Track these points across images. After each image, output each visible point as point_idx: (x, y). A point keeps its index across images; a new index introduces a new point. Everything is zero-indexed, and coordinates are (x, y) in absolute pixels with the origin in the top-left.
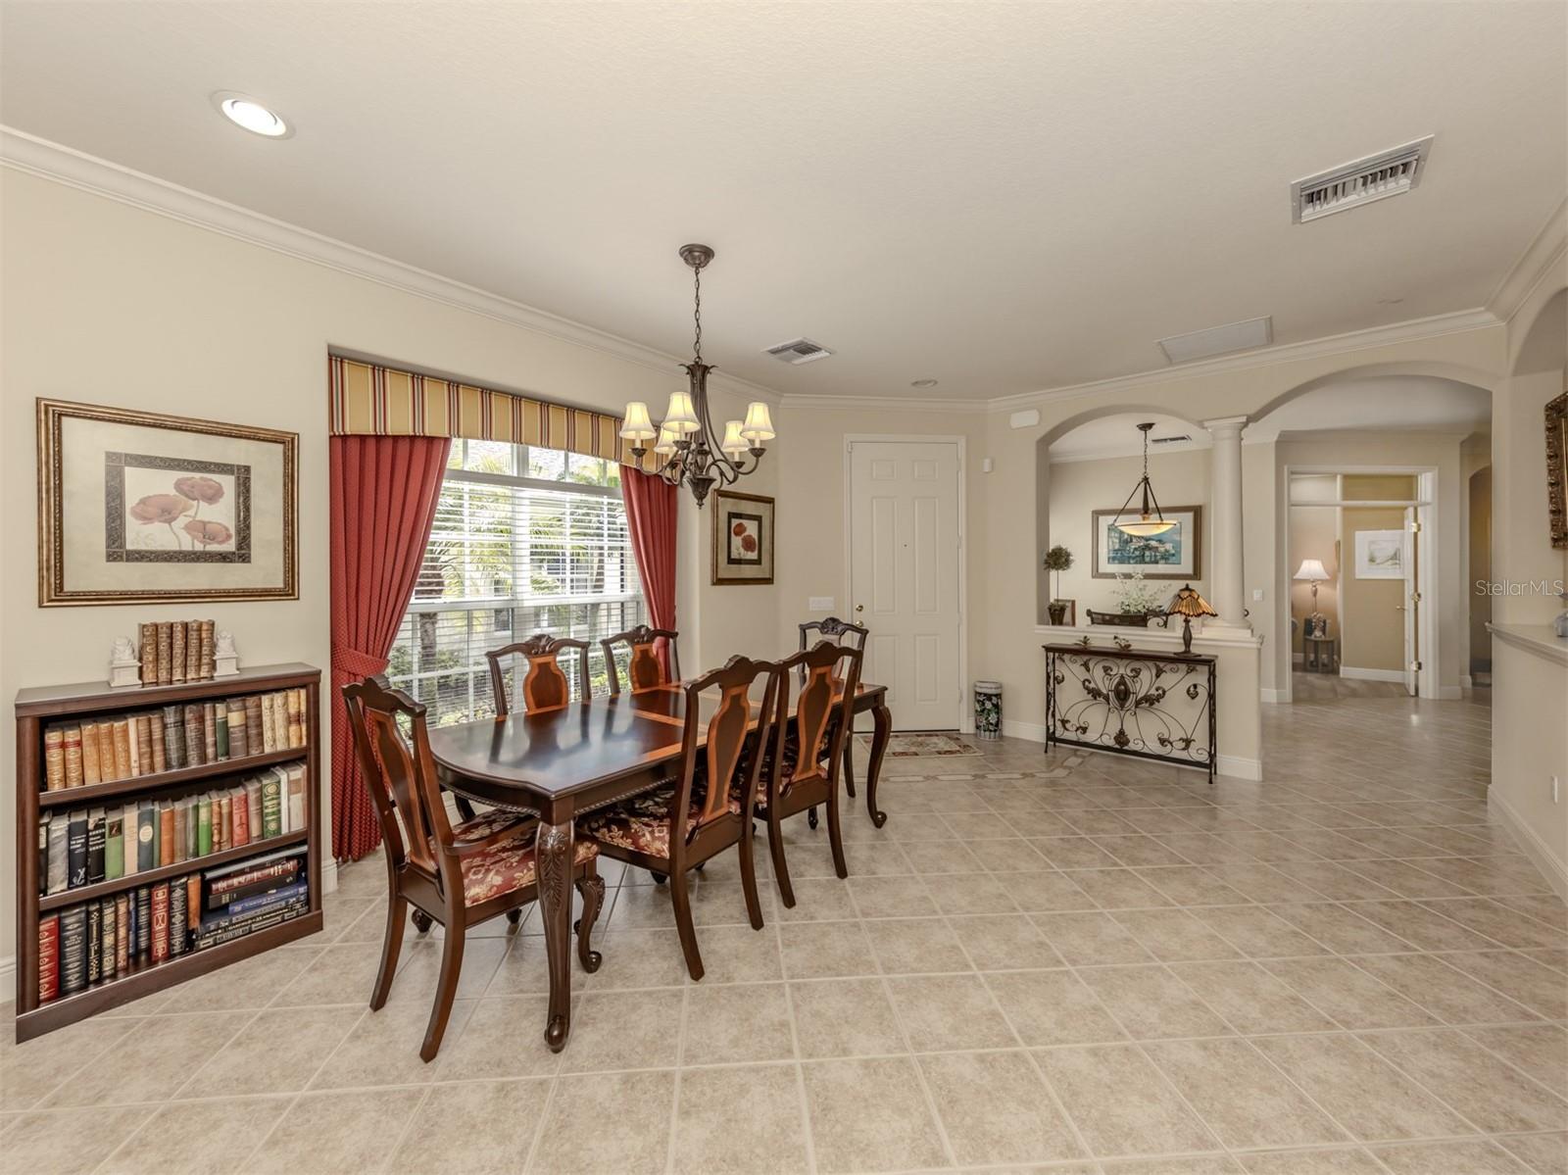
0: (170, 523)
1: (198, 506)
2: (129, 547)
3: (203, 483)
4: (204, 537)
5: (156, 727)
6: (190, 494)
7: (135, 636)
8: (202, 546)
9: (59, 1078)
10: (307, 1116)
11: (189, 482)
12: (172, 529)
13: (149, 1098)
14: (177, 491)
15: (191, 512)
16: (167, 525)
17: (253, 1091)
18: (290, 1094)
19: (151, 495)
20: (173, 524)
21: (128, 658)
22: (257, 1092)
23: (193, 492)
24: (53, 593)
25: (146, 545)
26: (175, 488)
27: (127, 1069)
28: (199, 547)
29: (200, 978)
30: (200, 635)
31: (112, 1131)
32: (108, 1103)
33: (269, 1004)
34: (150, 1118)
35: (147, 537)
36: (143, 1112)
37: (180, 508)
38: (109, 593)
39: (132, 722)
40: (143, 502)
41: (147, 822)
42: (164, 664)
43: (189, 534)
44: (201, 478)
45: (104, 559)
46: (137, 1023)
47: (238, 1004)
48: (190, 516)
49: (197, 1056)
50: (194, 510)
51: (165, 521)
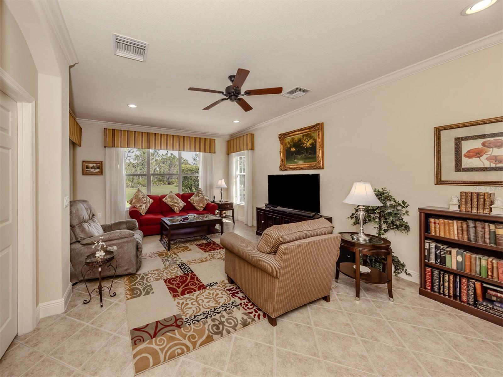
0: (479, 158)
1: (493, 151)
2: (463, 167)
3: (495, 141)
4: (496, 162)
5: (465, 226)
6: (489, 146)
7: (459, 195)
8: (495, 165)
9: (418, 306)
10: (462, 368)
11: (488, 142)
12: (480, 160)
13: (430, 325)
14: (483, 146)
15: (490, 153)
16: (478, 158)
17: (455, 348)
18: (464, 360)
19: (472, 149)
20: (481, 158)
21: (455, 201)
22: (457, 351)
23: (490, 145)
24: (438, 181)
25: (470, 166)
26: (482, 145)
27: (433, 316)
28: (493, 165)
29: (478, 318)
30: (484, 197)
31: (417, 322)
32: (422, 318)
33: (491, 341)
34: (426, 328)
35: (470, 163)
36: (426, 326)
37: (484, 152)
38: (455, 181)
39: (455, 222)
40: (468, 152)
41: (459, 255)
42: (469, 205)
43: (488, 161)
44: (494, 140)
45: (454, 171)
46: (447, 311)
47: (480, 332)
48: (489, 154)
49: (451, 329)
50: (491, 152)
51: (478, 157)
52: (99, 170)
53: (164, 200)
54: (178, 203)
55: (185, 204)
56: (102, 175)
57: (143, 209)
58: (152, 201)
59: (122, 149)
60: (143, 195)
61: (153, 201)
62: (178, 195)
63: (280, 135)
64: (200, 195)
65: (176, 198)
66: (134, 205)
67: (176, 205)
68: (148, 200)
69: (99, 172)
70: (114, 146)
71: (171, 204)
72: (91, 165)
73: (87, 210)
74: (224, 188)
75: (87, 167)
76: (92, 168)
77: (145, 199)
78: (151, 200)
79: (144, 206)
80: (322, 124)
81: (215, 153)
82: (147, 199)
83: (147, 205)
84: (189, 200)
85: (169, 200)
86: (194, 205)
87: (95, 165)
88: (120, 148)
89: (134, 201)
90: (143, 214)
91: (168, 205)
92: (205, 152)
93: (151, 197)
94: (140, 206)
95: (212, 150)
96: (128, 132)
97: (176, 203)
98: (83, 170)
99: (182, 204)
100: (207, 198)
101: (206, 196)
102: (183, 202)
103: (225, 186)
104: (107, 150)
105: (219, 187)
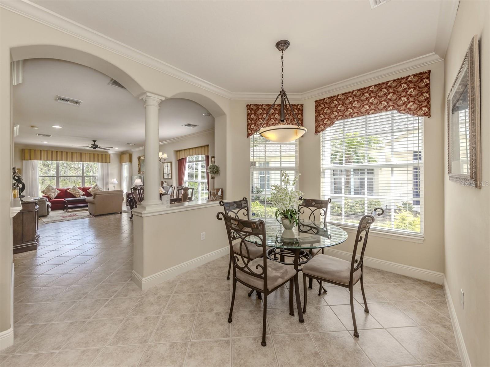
53: (68, 191)
54: (79, 192)
55: (84, 193)
57: (53, 195)
58: (59, 192)
59: (36, 162)
60: (53, 188)
62: (80, 188)
63: (138, 157)
64: (96, 188)
65: (77, 189)
66: (46, 193)
67: (77, 193)
68: (56, 191)
70: (30, 159)
71: (74, 193)
77: (54, 190)
81: (110, 163)
83: (55, 194)
84: (88, 191)
85: (72, 191)
86: (91, 193)
88: (34, 161)
89: (45, 191)
90: (53, 198)
91: (71, 193)
92: (102, 162)
93: (59, 189)
94: (50, 194)
95: (108, 161)
96: (41, 151)
97: (77, 192)
99: (82, 193)
100: (101, 189)
101: (100, 188)
102: (82, 192)
103: (117, 183)
104: (24, 162)
105: (112, 183)
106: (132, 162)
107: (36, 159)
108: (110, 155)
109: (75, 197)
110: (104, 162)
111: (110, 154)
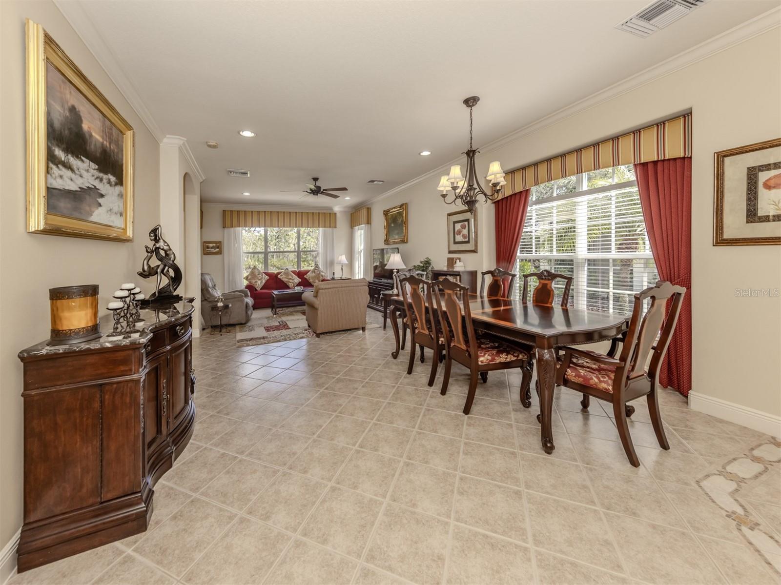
52: (218, 250)
53: (279, 276)
54: (293, 280)
55: (300, 280)
56: (221, 254)
57: (259, 284)
59: (240, 230)
60: (259, 272)
61: (269, 278)
62: (294, 272)
63: (384, 211)
64: (316, 271)
65: (291, 274)
66: (250, 281)
67: (290, 281)
68: (264, 276)
69: (218, 252)
70: (232, 227)
71: (286, 280)
72: (211, 245)
73: (210, 280)
74: (345, 264)
75: (208, 247)
76: (212, 248)
77: (260, 275)
78: (267, 277)
79: (259, 282)
80: (406, 204)
81: (335, 227)
82: (262, 276)
83: (262, 281)
84: (305, 276)
85: (284, 276)
86: (310, 281)
87: (214, 245)
88: (237, 228)
89: (249, 277)
90: (258, 289)
91: (283, 281)
92: (324, 227)
93: (267, 274)
94: (256, 282)
95: (333, 225)
96: (245, 212)
97: (291, 279)
98: (204, 250)
99: (297, 280)
100: (323, 274)
101: (323, 272)
102: (298, 278)
103: (347, 263)
104: (226, 230)
105: (339, 263)
106: (370, 224)
107: (239, 226)
108: (336, 214)
109: (288, 287)
110: (327, 227)
111: (335, 212)
